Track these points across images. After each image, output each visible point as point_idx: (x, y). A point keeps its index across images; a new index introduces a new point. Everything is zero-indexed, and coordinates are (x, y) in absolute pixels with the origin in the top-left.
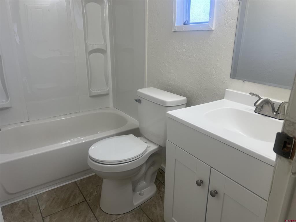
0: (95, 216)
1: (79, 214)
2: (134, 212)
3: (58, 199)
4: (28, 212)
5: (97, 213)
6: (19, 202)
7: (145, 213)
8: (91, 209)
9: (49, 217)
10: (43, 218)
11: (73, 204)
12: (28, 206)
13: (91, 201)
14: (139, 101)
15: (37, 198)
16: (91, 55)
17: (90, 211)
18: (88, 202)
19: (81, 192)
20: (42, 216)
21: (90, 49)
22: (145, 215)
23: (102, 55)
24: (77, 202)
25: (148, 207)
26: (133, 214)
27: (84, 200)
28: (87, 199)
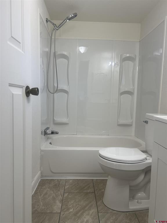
0: (97, 204)
1: (87, 199)
2: (128, 214)
3: (78, 186)
4: (58, 186)
5: (99, 203)
6: (56, 179)
7: (137, 218)
8: (96, 199)
9: (68, 193)
10: (64, 193)
11: (85, 191)
12: (59, 184)
13: (98, 194)
14: (146, 122)
15: (66, 181)
16: (122, 96)
17: (95, 200)
18: (96, 194)
19: (94, 186)
20: (64, 191)
21: (122, 91)
22: (137, 219)
23: (130, 96)
24: (89, 191)
25: (142, 215)
26: (127, 215)
27: (94, 192)
28: (96, 192)
